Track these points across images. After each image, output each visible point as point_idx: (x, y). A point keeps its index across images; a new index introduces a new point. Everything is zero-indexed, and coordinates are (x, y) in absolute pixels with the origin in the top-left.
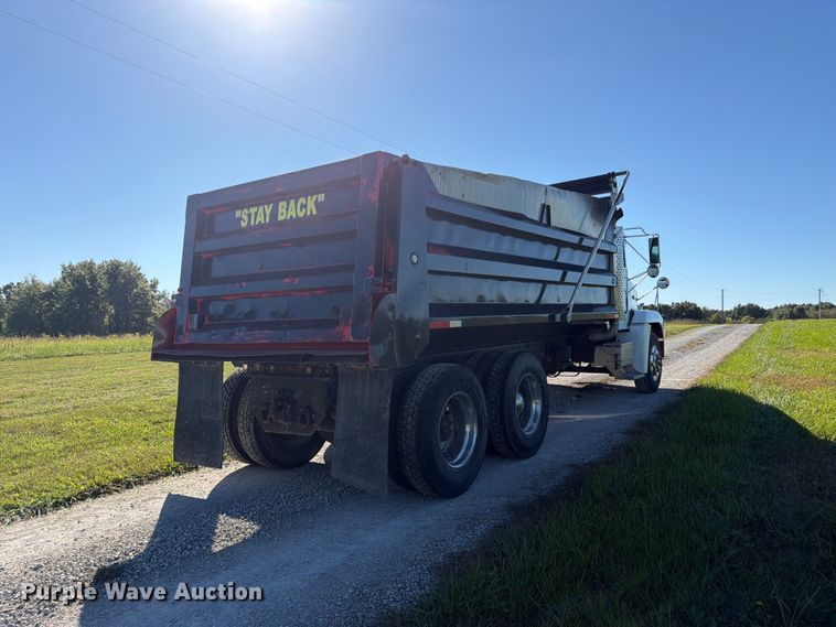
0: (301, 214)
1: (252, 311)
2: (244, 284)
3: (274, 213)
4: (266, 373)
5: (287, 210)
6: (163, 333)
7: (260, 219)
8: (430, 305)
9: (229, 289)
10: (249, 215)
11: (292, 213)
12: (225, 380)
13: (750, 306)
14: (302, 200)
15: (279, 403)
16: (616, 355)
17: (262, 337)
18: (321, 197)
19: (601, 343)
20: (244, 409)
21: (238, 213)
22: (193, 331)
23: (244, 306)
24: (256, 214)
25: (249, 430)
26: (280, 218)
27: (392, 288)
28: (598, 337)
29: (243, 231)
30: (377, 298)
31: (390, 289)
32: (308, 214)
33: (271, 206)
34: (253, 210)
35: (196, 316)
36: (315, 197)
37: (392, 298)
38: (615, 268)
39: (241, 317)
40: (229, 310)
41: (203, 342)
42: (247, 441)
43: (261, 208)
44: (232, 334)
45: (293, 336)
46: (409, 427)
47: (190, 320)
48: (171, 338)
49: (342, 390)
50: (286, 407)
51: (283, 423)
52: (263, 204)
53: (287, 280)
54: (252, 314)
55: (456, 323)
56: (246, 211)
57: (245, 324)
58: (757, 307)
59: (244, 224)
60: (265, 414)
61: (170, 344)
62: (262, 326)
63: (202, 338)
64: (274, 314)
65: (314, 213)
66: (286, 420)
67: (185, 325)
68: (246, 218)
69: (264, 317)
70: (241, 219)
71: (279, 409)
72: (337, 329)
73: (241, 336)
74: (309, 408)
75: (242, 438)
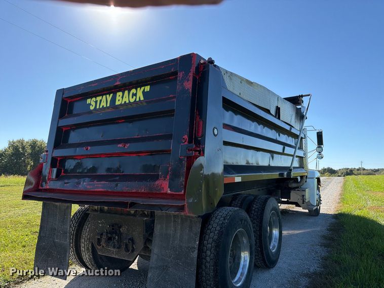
0: (132, 100)
1: (94, 167)
2: (89, 148)
3: (113, 100)
4: (102, 211)
5: (122, 97)
6: (33, 180)
7: (104, 104)
8: (224, 165)
9: (79, 151)
10: (96, 102)
11: (126, 100)
12: (72, 214)
13: (329, 168)
14: (134, 91)
15: (109, 235)
16: (303, 196)
17: (99, 186)
18: (147, 88)
19: (294, 189)
20: (86, 234)
21: (89, 101)
22: (52, 180)
23: (89, 164)
24: (101, 101)
25: (88, 249)
26: (117, 103)
27: (202, 152)
28: (294, 185)
29: (91, 112)
30: (191, 160)
31: (200, 153)
32: (138, 100)
33: (111, 95)
34: (99, 98)
35: (55, 170)
36: (143, 88)
37: (201, 160)
38: (304, 147)
39: (86, 171)
40: (79, 165)
41: (58, 188)
42: (86, 257)
43: (104, 97)
44: (79, 183)
45: (122, 187)
46: (208, 259)
47: (50, 172)
48: (38, 184)
49: (157, 228)
50: (115, 238)
51: (112, 249)
52: (106, 94)
53: (120, 145)
54: (94, 169)
55: (238, 179)
56: (94, 99)
57: (88, 177)
58: (332, 169)
59: (92, 108)
60: (99, 241)
61: (37, 189)
62: (101, 178)
63: (58, 185)
64: (109, 170)
65: (142, 99)
66: (114, 247)
67: (47, 175)
68: (93, 103)
69: (102, 172)
70: (90, 104)
71: (110, 239)
72: (157, 182)
73: (85, 185)
74: (132, 240)
75: (83, 254)
